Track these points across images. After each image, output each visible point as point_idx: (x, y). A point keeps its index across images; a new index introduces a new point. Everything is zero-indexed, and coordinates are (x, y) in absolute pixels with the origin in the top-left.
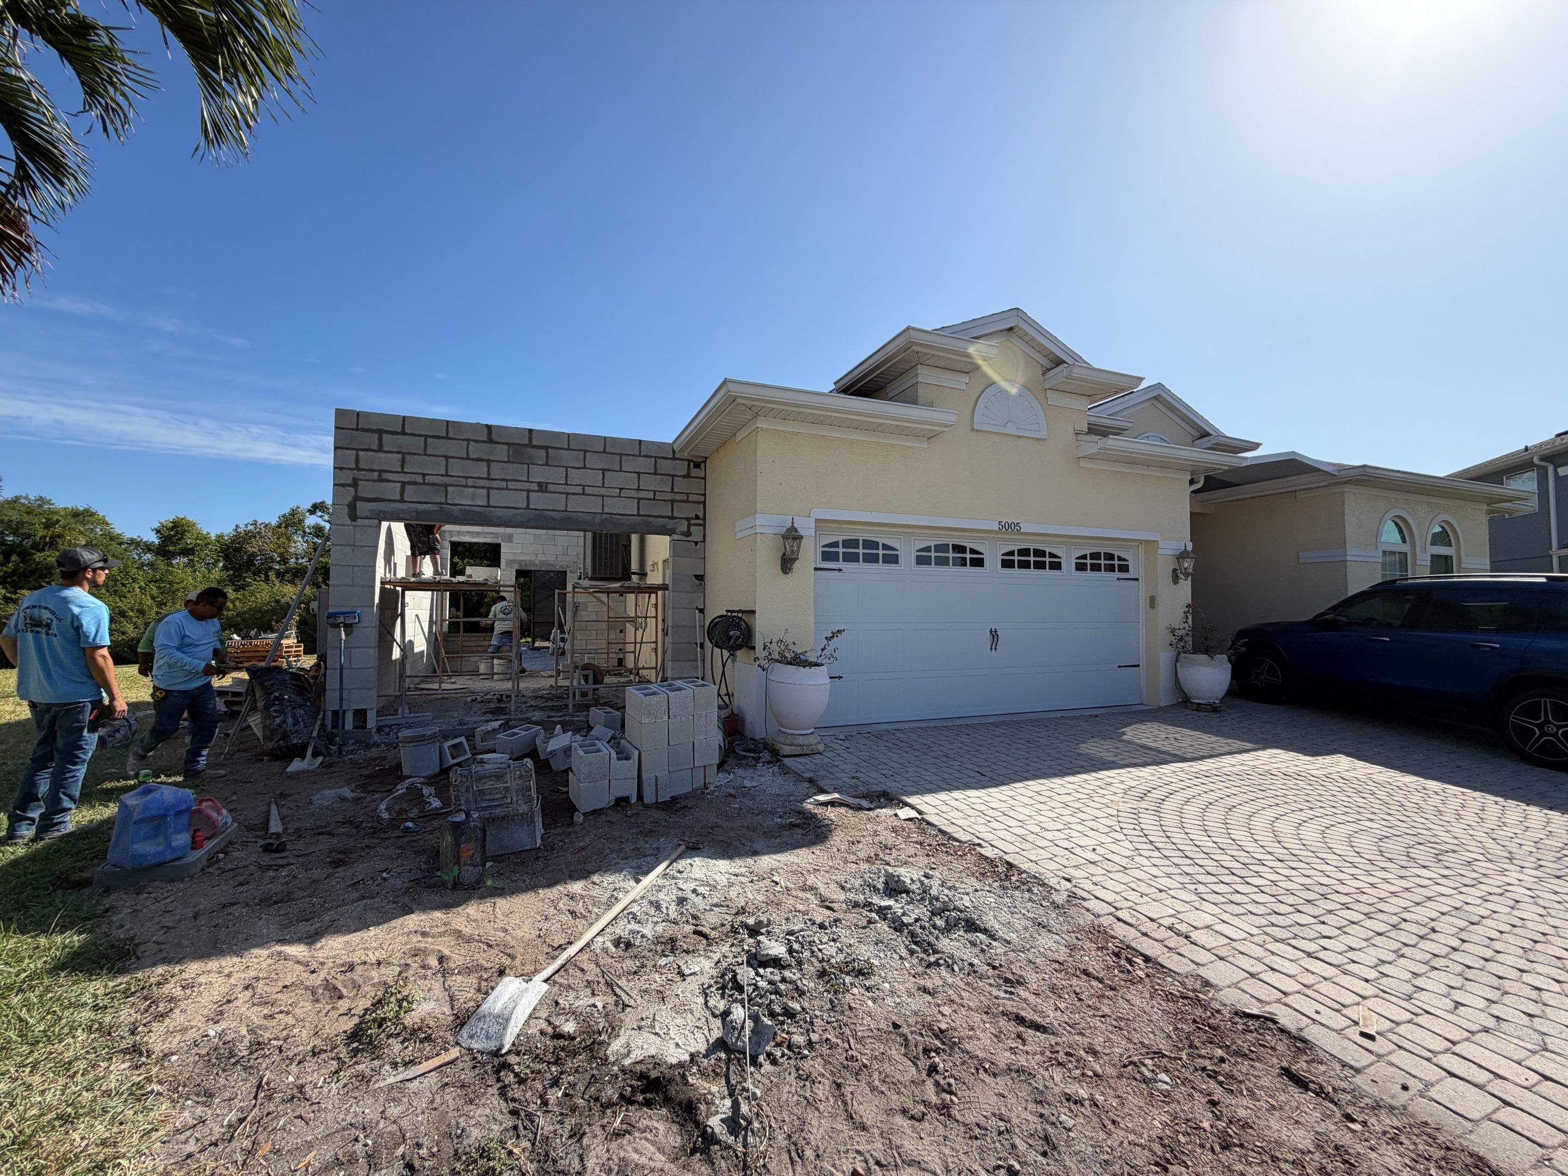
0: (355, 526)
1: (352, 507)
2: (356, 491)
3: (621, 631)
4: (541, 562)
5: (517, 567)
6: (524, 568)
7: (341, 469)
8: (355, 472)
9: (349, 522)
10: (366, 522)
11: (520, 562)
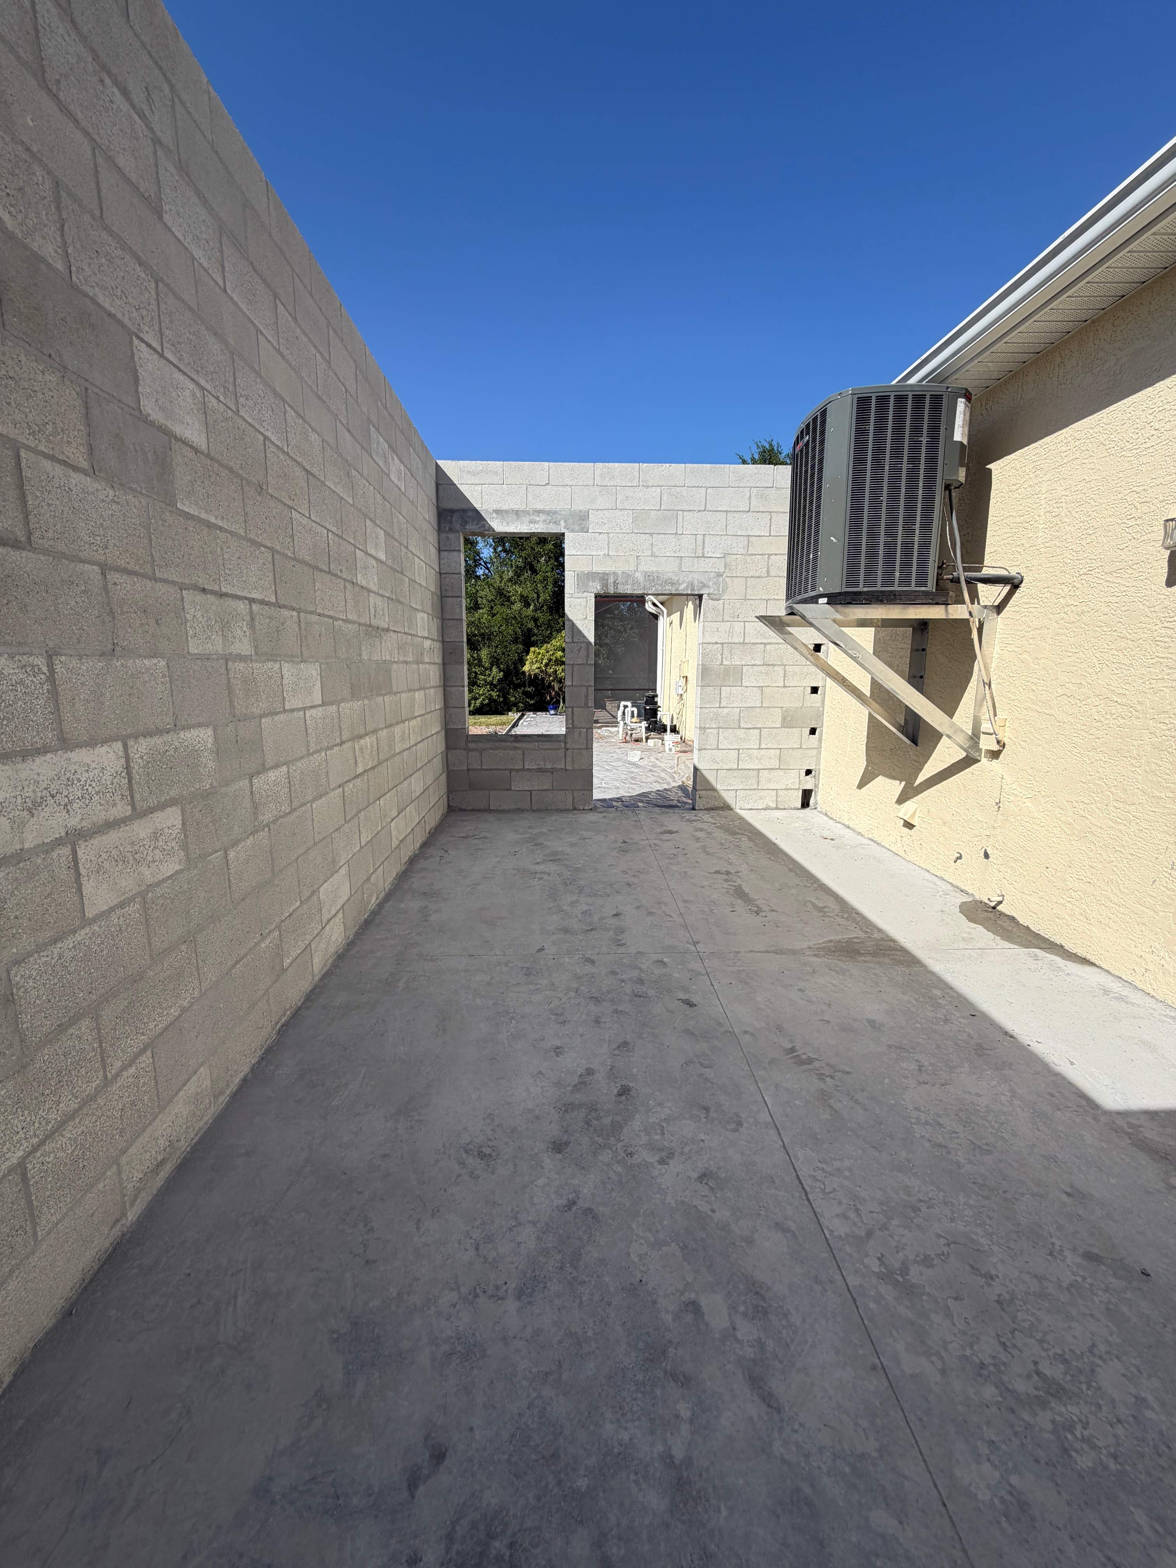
3: (813, 731)
4: (648, 576)
5: (596, 587)
6: (612, 591)
11: (603, 577)
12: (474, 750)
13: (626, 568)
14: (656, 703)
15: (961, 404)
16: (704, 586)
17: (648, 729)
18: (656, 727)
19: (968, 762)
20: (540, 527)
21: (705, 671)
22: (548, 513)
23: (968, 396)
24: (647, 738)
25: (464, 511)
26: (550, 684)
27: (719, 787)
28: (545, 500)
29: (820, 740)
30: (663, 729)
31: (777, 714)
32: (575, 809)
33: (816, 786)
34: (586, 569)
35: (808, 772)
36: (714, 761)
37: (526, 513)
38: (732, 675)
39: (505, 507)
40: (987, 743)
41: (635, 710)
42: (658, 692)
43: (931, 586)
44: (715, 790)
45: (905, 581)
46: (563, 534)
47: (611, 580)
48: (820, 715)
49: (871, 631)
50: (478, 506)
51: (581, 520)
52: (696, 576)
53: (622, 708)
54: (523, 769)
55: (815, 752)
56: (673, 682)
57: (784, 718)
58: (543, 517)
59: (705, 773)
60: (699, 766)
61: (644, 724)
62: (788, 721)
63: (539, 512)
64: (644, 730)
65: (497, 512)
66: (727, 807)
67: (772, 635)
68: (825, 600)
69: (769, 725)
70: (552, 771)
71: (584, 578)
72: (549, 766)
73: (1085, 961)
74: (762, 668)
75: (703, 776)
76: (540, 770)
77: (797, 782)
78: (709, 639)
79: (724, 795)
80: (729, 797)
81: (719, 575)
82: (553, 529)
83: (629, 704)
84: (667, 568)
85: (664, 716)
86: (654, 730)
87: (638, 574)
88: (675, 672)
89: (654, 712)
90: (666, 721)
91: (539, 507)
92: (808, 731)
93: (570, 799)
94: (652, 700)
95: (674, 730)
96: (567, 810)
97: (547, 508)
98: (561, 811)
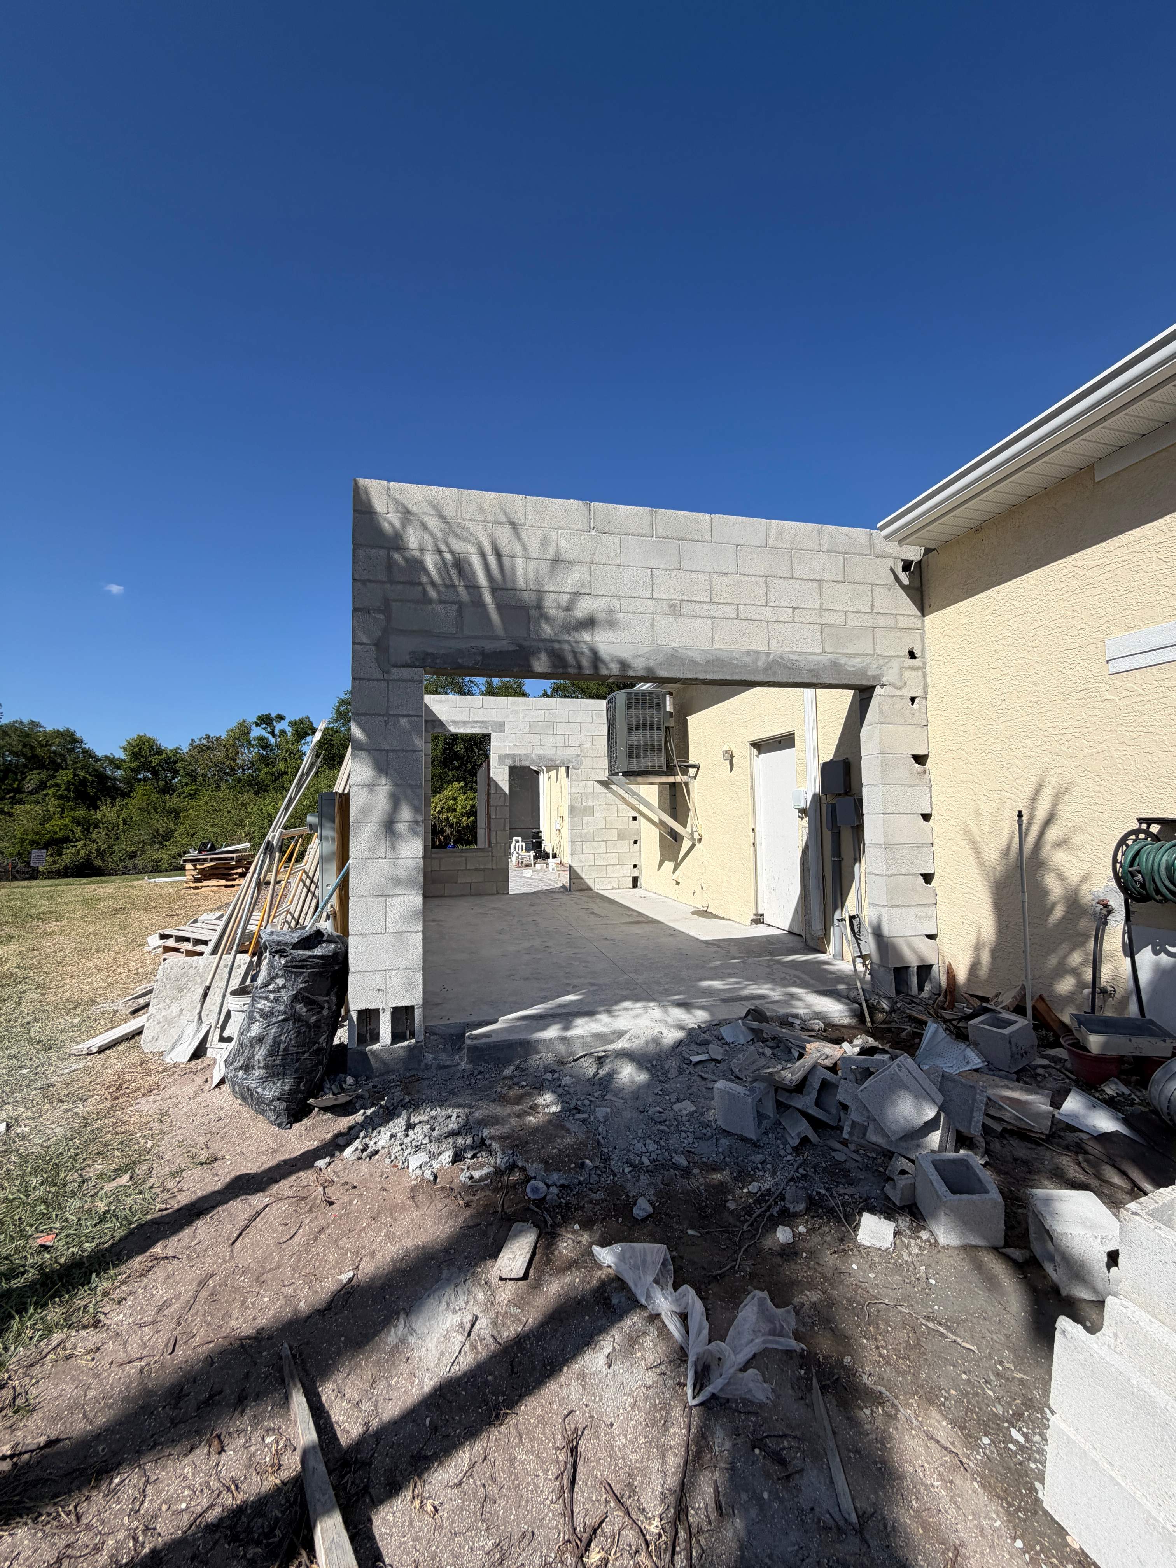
0: (388, 681)
1: (381, 646)
2: (389, 619)
4: (538, 756)
5: (510, 762)
6: (518, 764)
7: (364, 582)
8: (388, 586)
9: (378, 674)
10: (406, 673)
11: (513, 757)
12: (435, 858)
13: (525, 752)
14: (541, 837)
15: (668, 698)
16: (570, 761)
17: (535, 858)
18: (542, 856)
19: (693, 846)
20: (477, 730)
21: (572, 809)
22: (482, 722)
23: (671, 694)
24: (535, 864)
25: (433, 721)
26: (442, 829)
27: (584, 877)
28: (480, 715)
29: (640, 847)
30: (547, 856)
31: (615, 833)
32: (498, 893)
33: (640, 874)
34: (504, 753)
35: (635, 866)
36: (581, 861)
37: (469, 722)
38: (588, 811)
39: (457, 719)
40: (696, 836)
41: (524, 844)
42: (541, 829)
43: (664, 769)
44: (581, 878)
45: (653, 766)
46: (489, 735)
47: (518, 759)
48: (639, 833)
49: (656, 786)
50: (442, 719)
51: (500, 727)
52: (565, 756)
53: (514, 842)
54: (466, 869)
55: (638, 854)
56: (553, 821)
57: (619, 835)
58: (479, 725)
59: (576, 868)
60: (572, 865)
61: (532, 853)
62: (621, 837)
63: (476, 722)
64: (532, 858)
65: (453, 721)
66: (590, 889)
67: (603, 790)
68: (620, 774)
69: (610, 839)
70: (484, 870)
71: (502, 758)
72: (482, 867)
73: (723, 919)
74: (605, 807)
75: (575, 871)
76: (476, 870)
77: (628, 873)
78: (574, 791)
79: (588, 881)
80: (590, 883)
81: (578, 756)
82: (485, 731)
83: (520, 839)
84: (549, 752)
85: (547, 847)
86: (540, 857)
87: (533, 756)
88: (554, 814)
89: (539, 844)
90: (549, 850)
91: (476, 719)
92: (632, 842)
93: (495, 888)
94: (537, 835)
95: (555, 856)
96: (493, 894)
97: (481, 720)
98: (489, 895)
